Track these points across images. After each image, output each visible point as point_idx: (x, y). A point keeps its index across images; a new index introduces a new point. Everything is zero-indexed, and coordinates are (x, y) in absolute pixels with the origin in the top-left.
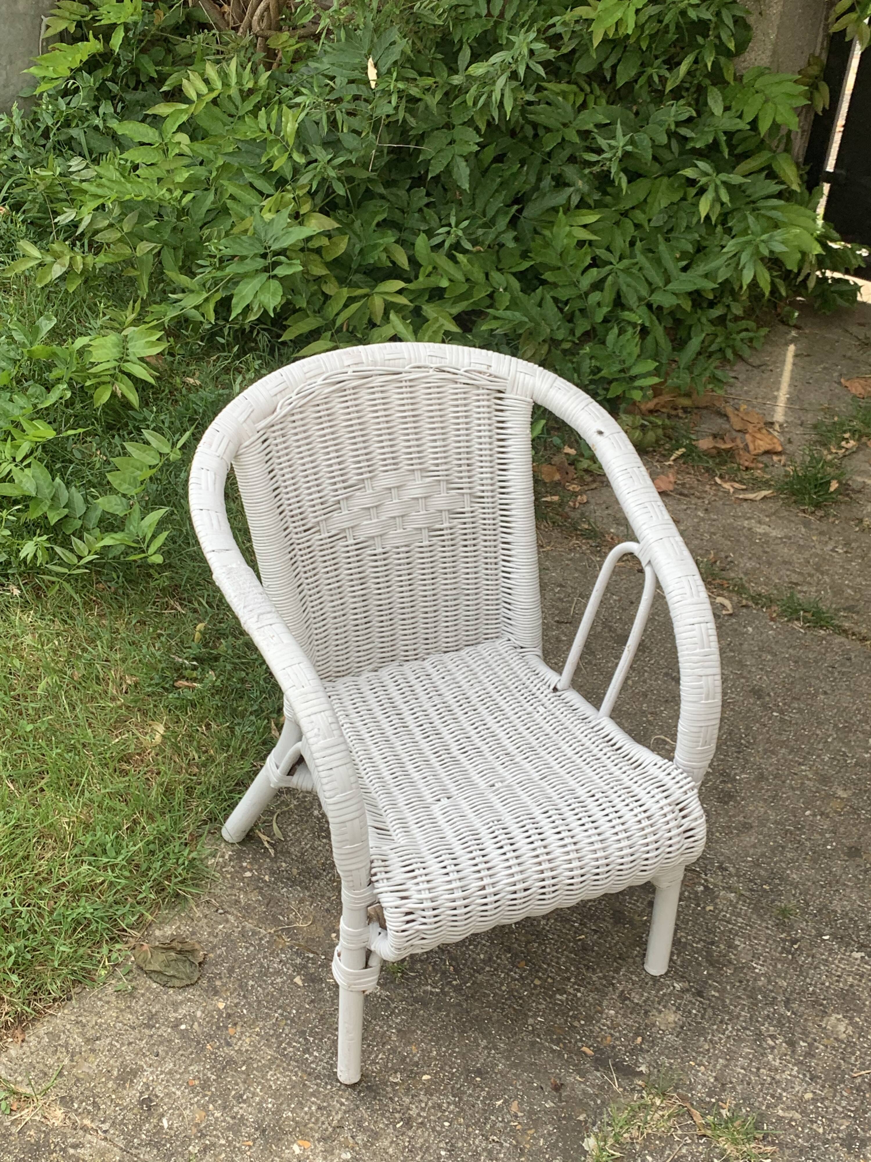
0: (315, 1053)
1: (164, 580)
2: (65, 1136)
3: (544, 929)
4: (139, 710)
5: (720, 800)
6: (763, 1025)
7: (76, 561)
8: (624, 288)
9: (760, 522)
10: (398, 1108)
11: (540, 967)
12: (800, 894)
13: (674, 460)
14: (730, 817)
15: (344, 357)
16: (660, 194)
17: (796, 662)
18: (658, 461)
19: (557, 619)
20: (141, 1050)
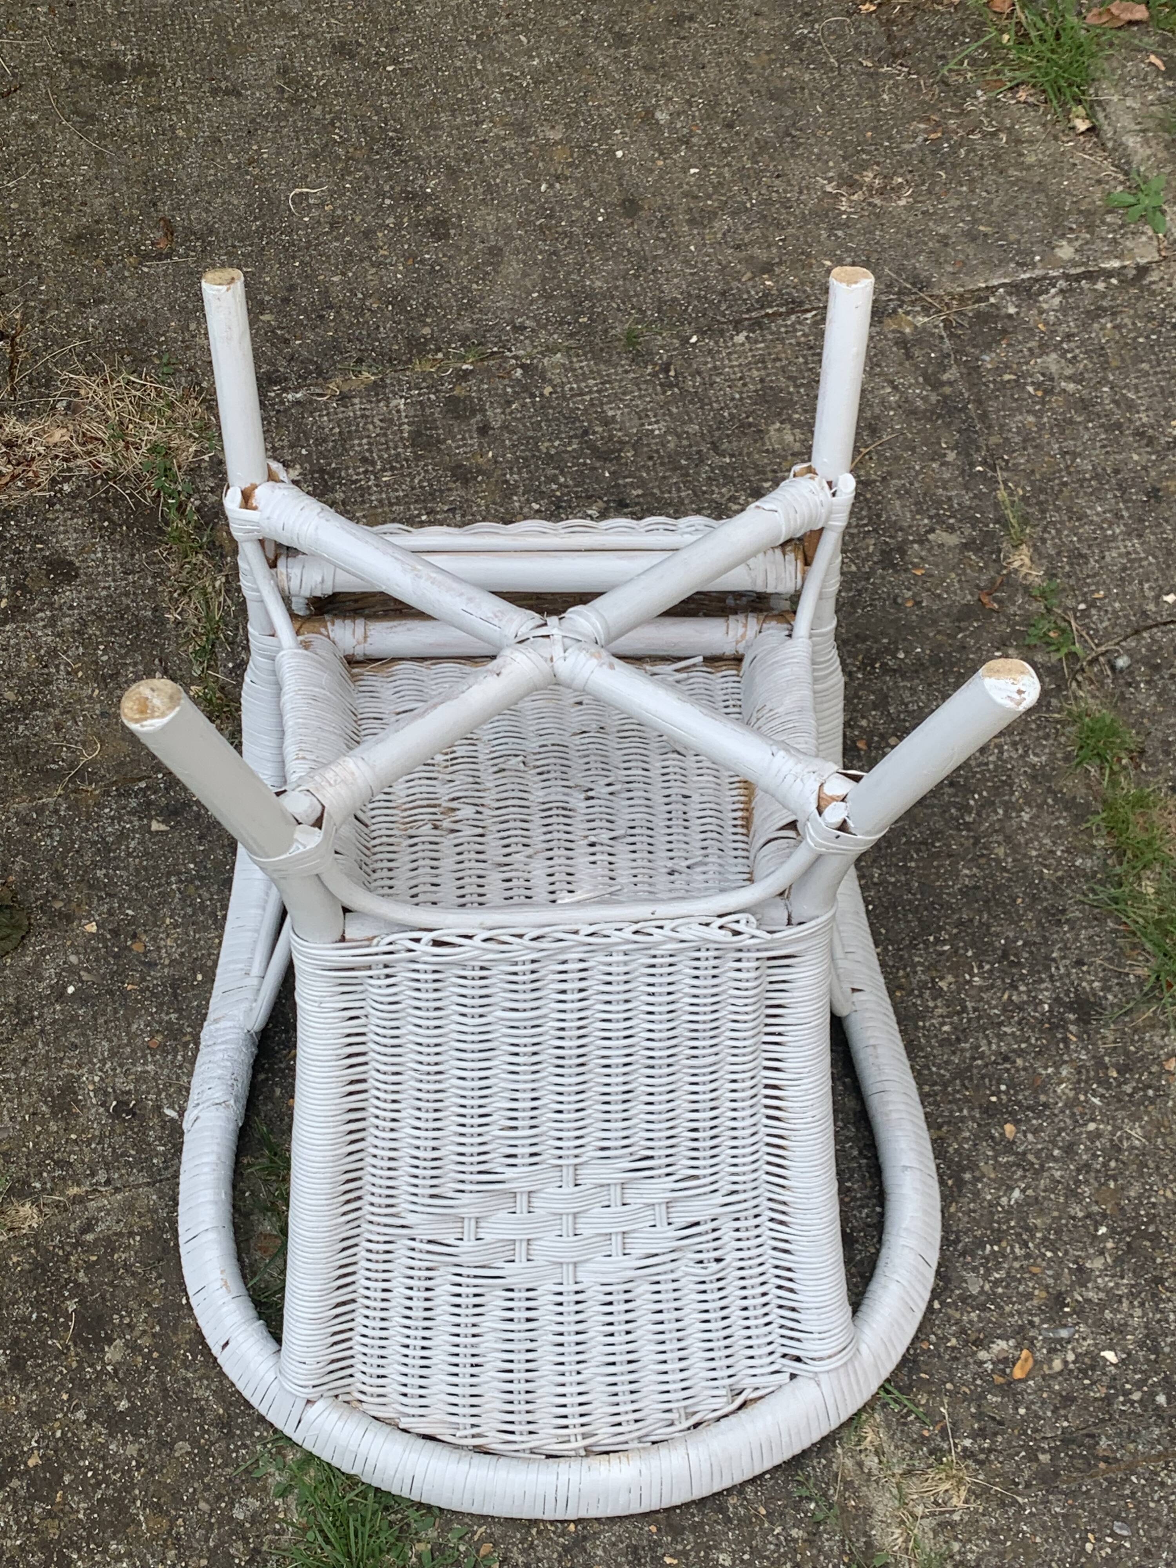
2: (61, 1228)
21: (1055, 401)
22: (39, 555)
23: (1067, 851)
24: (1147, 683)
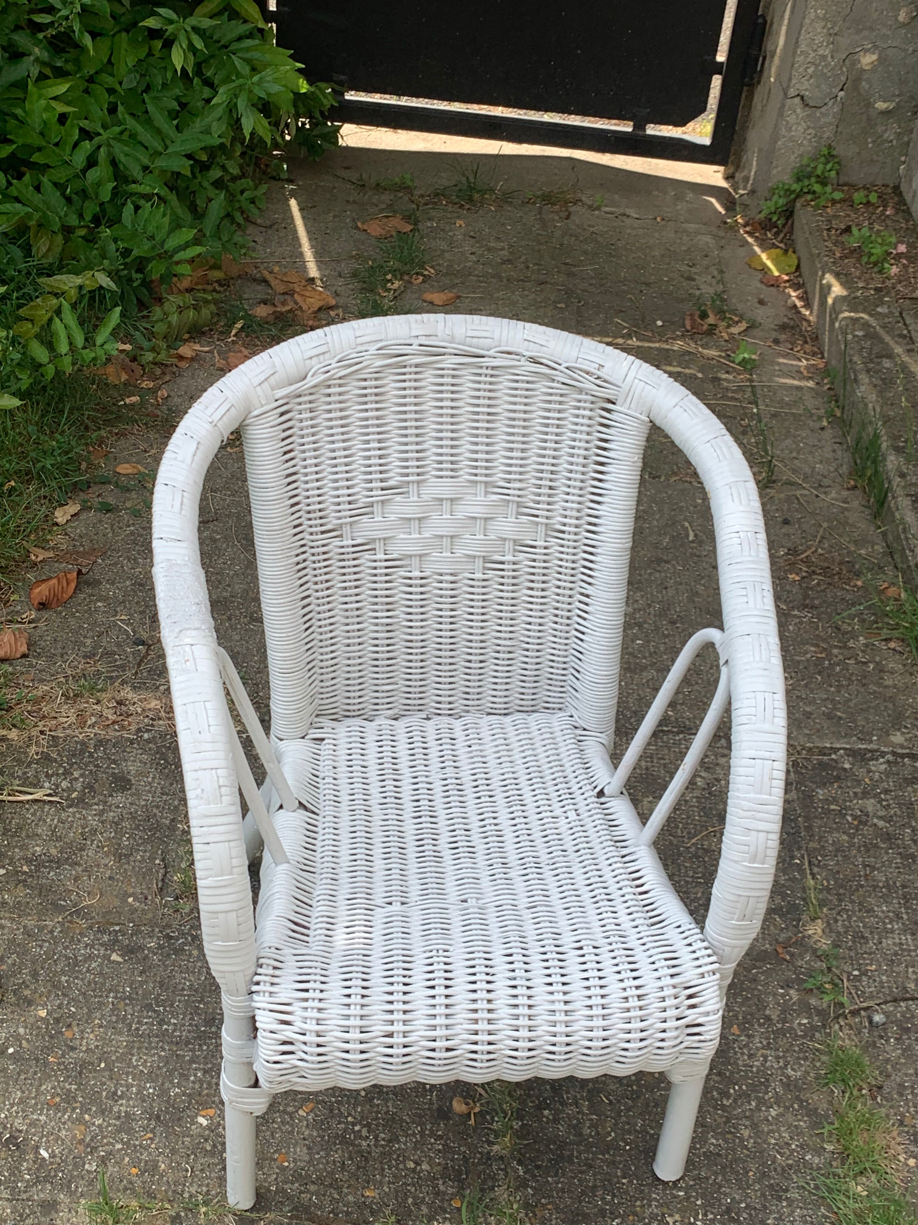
0: (172, 1021)
8: (121, 158)
13: (235, 336)
16: (123, 51)
18: (218, 340)
21: (866, 830)
22: (110, 771)
23: (801, 1146)
24: (896, 1039)
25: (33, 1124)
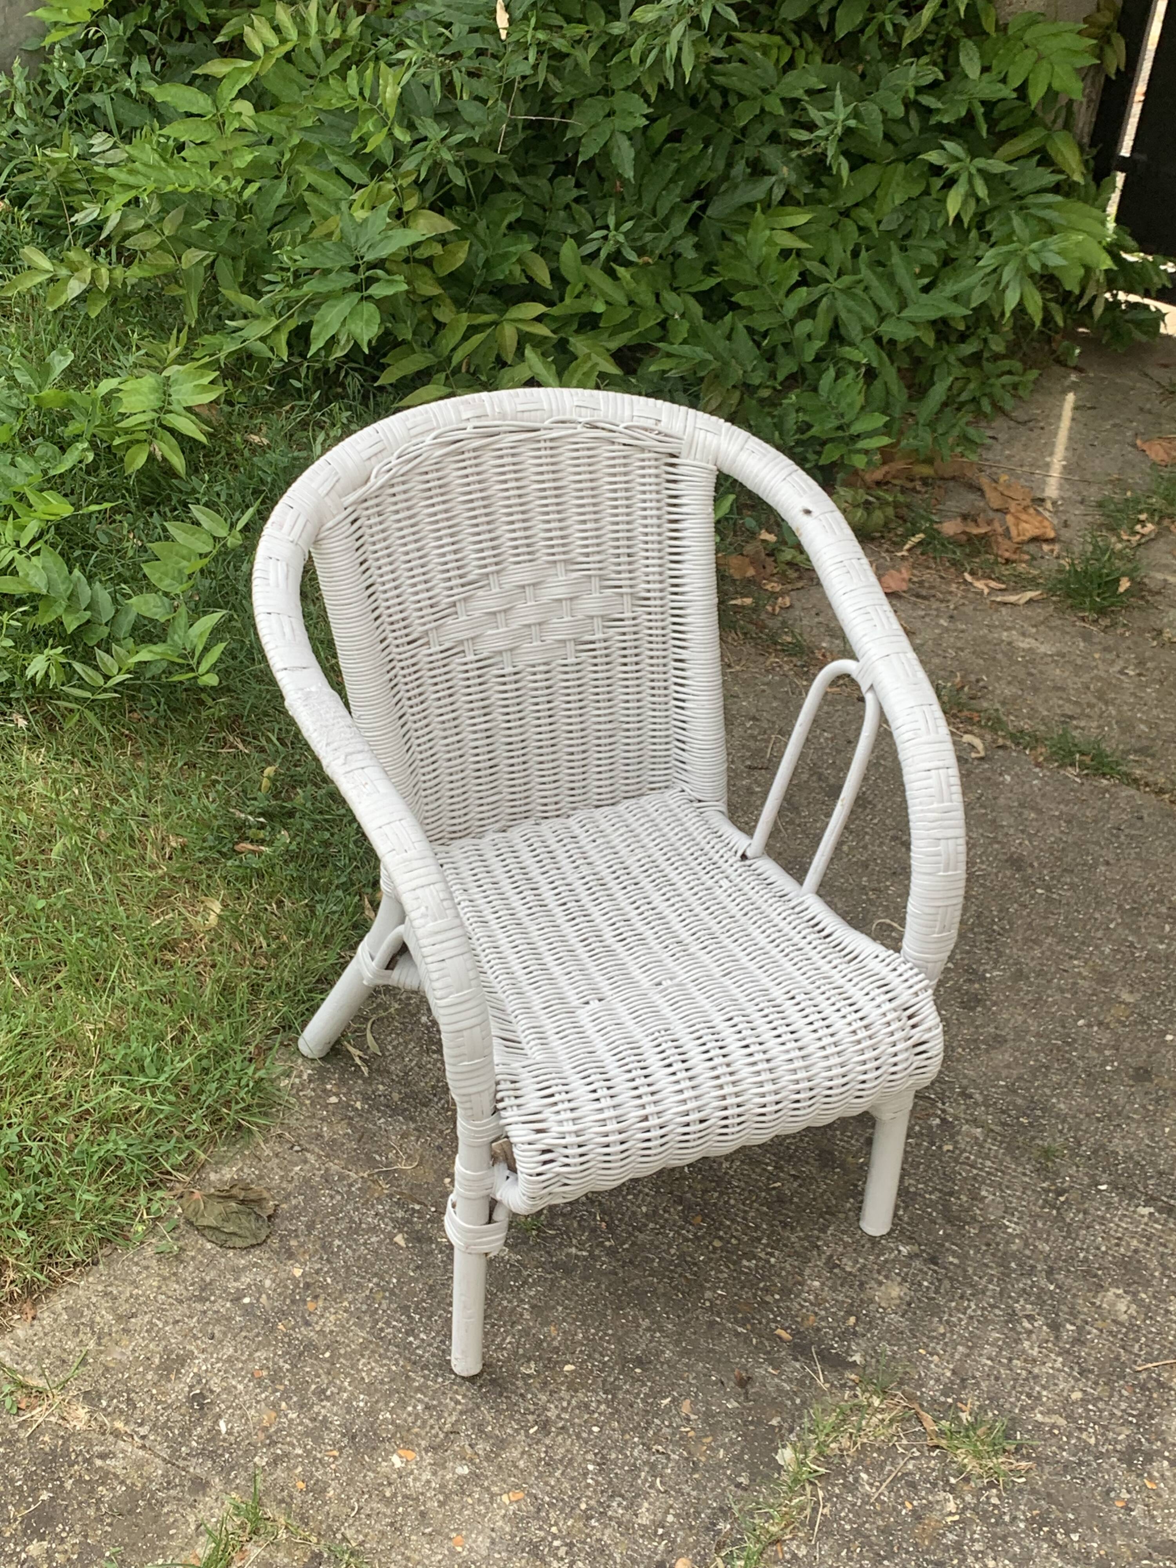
0: (422, 1336)
1: (219, 708)
2: (89, 1443)
3: (726, 1173)
4: (188, 882)
5: (964, 1005)
6: (1018, 1302)
7: (101, 682)
8: (843, 315)
9: (1024, 634)
10: (532, 1407)
11: (721, 1223)
12: (1069, 1130)
13: (909, 550)
14: (977, 1027)
15: (462, 408)
16: (894, 184)
17: (1069, 822)
18: (887, 551)
19: (748, 763)
20: (191, 1330)
25: (228, 1390)
